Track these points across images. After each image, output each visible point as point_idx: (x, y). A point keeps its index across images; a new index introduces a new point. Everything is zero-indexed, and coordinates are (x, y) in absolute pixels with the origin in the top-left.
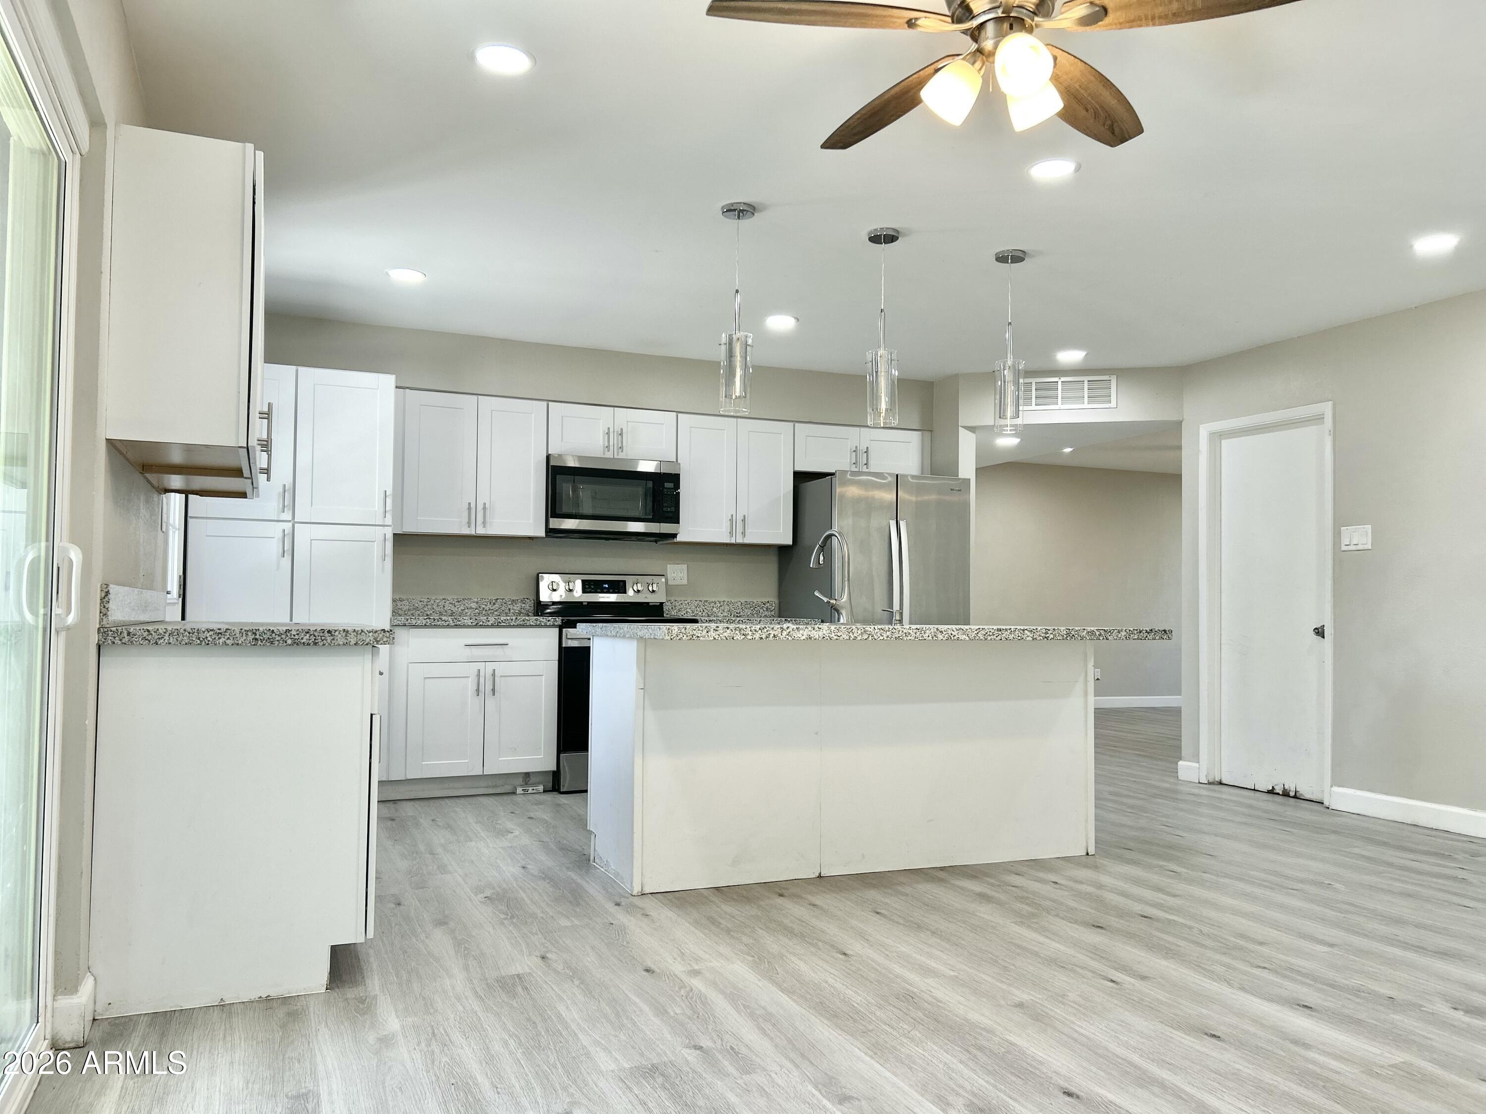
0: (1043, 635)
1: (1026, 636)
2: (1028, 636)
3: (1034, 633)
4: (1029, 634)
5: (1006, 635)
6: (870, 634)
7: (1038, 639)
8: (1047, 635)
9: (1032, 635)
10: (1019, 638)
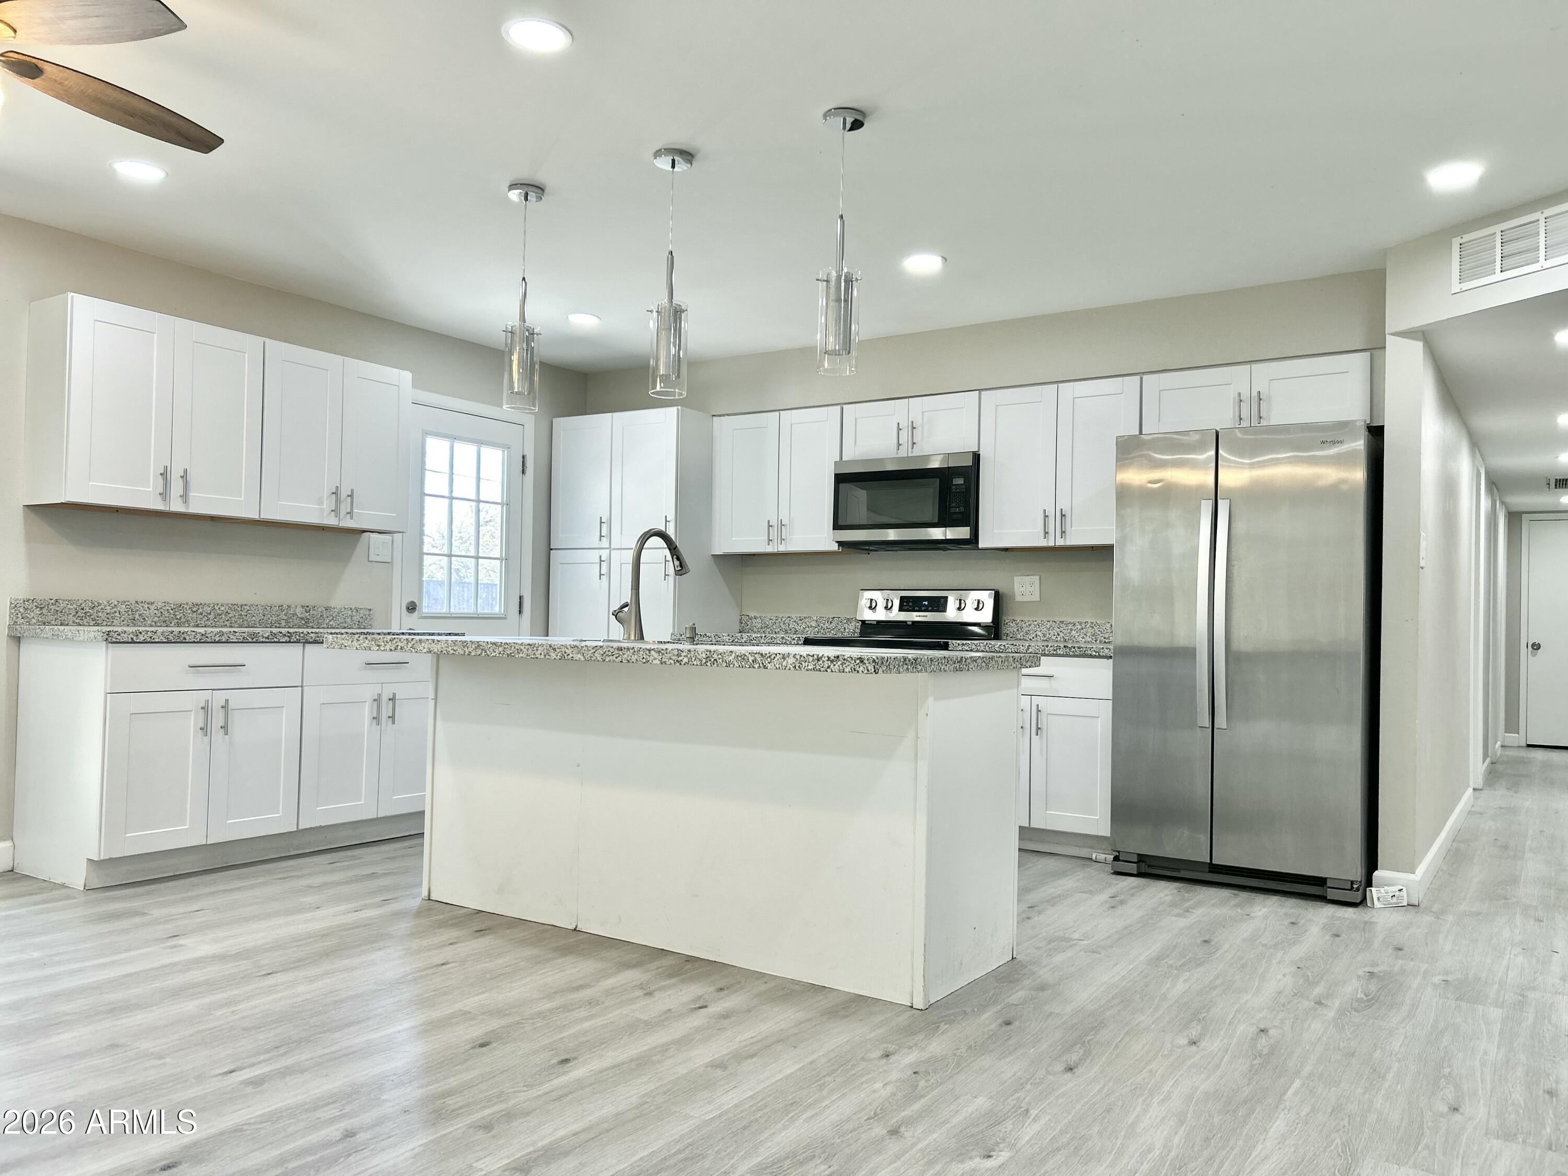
0: (674, 658)
1: (652, 658)
2: (655, 659)
3: (663, 654)
4: (656, 655)
5: (628, 656)
6: (483, 650)
7: (668, 663)
8: (680, 658)
9: (660, 657)
10: (644, 661)
